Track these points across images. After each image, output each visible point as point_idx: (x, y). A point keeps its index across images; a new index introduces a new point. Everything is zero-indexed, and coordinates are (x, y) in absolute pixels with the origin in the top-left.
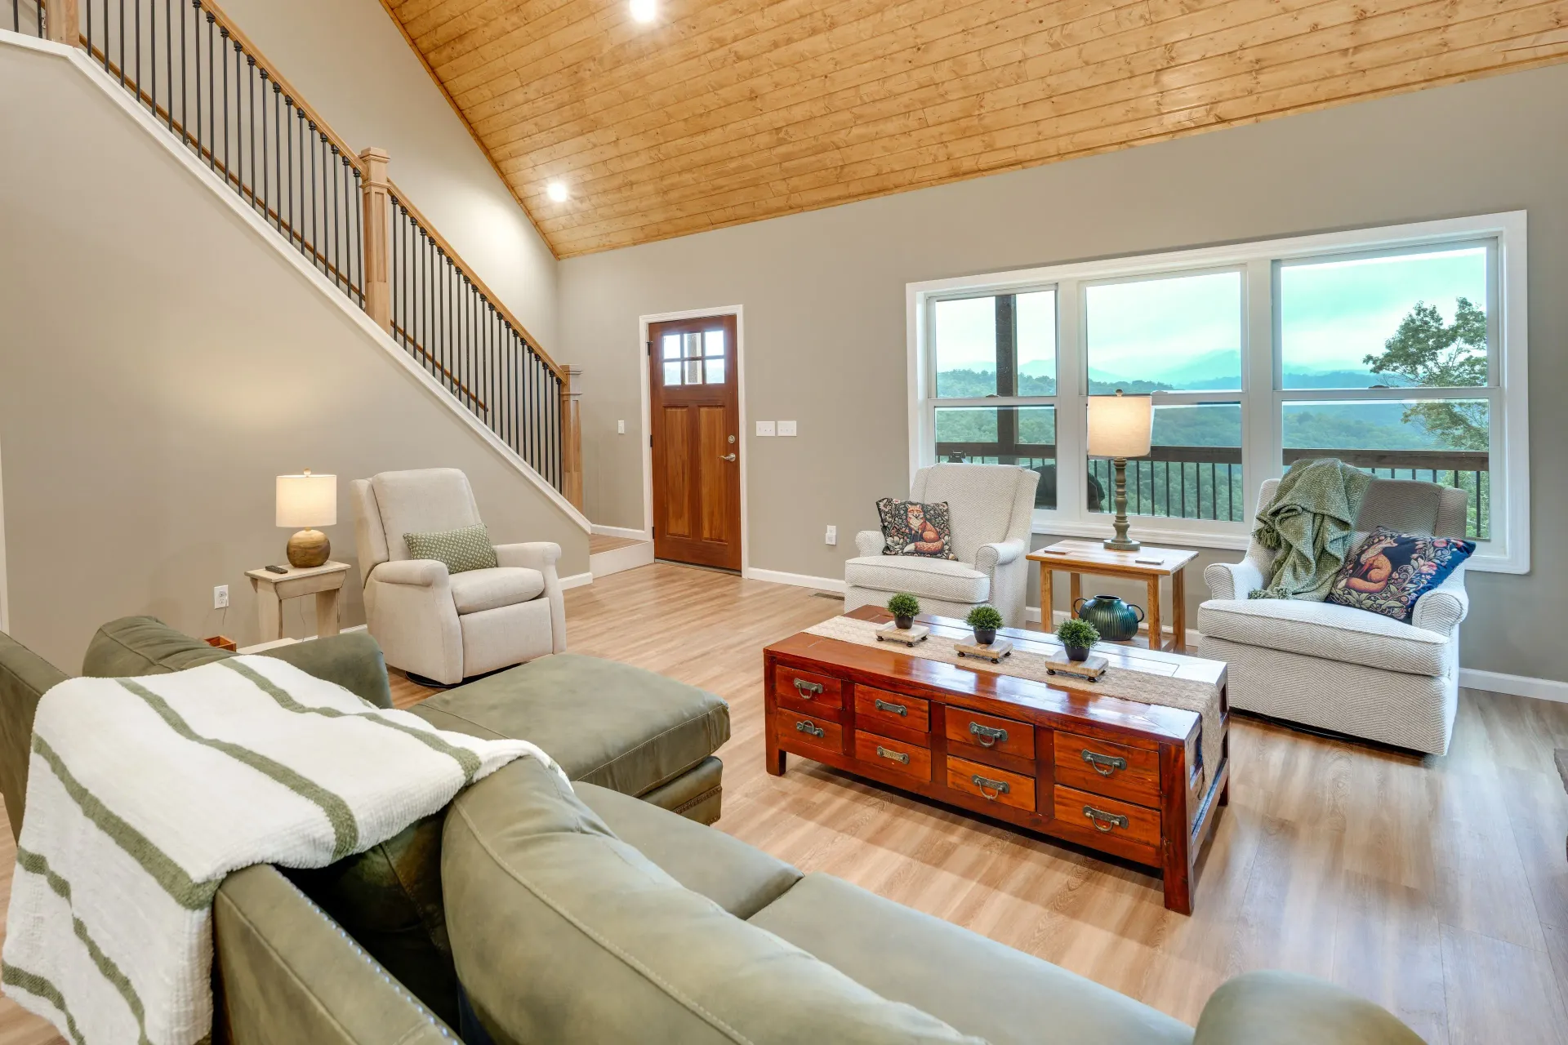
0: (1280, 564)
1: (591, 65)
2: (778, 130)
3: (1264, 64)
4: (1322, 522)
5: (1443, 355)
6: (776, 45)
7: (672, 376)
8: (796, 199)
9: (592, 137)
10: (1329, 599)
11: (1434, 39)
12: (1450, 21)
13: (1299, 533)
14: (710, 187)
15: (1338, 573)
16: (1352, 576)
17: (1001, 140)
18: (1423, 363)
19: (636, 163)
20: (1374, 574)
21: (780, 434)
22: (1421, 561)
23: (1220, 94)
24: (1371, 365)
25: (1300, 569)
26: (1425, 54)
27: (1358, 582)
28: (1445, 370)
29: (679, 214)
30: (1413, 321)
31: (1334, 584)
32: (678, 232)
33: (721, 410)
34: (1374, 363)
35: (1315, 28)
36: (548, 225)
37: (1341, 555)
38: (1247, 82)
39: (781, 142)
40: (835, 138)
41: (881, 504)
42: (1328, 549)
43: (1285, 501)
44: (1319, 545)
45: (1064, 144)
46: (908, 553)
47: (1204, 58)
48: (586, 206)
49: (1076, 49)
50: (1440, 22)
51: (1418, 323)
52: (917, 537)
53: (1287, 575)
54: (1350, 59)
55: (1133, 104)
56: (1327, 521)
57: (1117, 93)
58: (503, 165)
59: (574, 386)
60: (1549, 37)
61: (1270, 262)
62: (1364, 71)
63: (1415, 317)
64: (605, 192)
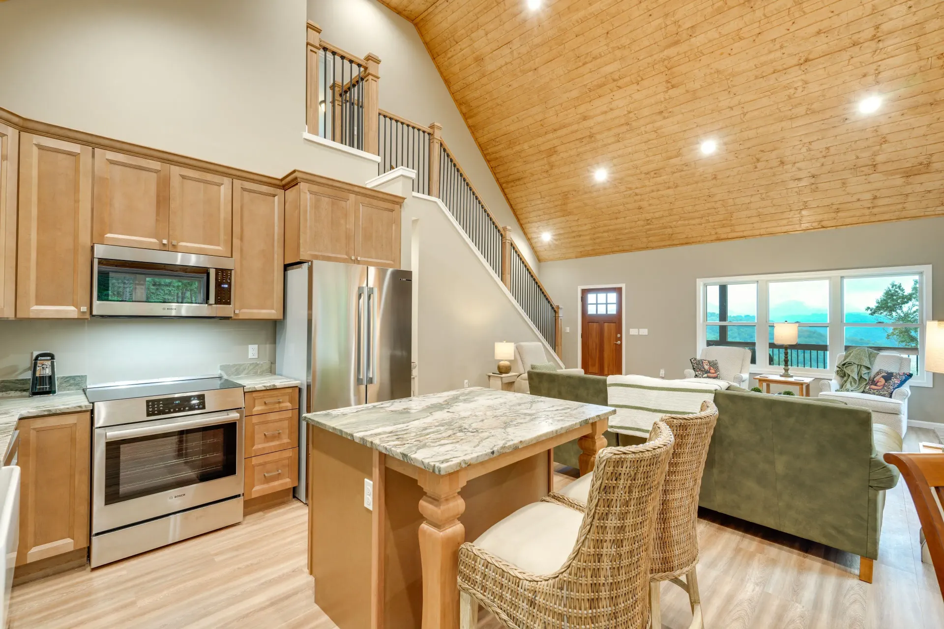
0: (845, 382)
1: (574, 193)
2: (648, 220)
3: (840, 210)
4: (860, 368)
5: (905, 308)
6: (653, 191)
7: (591, 310)
8: (651, 245)
9: (567, 218)
10: (863, 392)
11: (900, 206)
12: (906, 201)
13: (852, 371)
14: (614, 238)
15: (866, 384)
16: (871, 385)
17: (737, 228)
18: (895, 311)
19: (585, 228)
20: (878, 384)
21: (640, 334)
22: (895, 379)
23: (823, 219)
24: (869, 312)
25: (853, 383)
26: (897, 210)
27: (873, 387)
28: (907, 315)
29: (598, 247)
30: (890, 291)
31: (865, 388)
32: (597, 254)
33: (614, 324)
34: (871, 310)
35: (859, 200)
36: (538, 249)
37: (867, 378)
38: (833, 215)
39: (648, 224)
40: (670, 224)
41: (692, 360)
42: (863, 376)
43: (847, 360)
44: (860, 375)
45: (763, 231)
46: (704, 377)
47: (818, 207)
48: (557, 243)
49: (771, 201)
50: (903, 201)
51: (893, 292)
52: (707, 372)
53: (848, 385)
54: (870, 211)
55: (790, 219)
56: (862, 367)
57: (786, 215)
58: (524, 226)
59: (561, 314)
60: (939, 209)
61: (840, 278)
62: (876, 214)
63: (891, 289)
64: (567, 238)
